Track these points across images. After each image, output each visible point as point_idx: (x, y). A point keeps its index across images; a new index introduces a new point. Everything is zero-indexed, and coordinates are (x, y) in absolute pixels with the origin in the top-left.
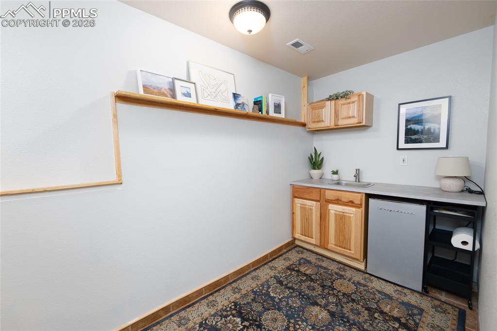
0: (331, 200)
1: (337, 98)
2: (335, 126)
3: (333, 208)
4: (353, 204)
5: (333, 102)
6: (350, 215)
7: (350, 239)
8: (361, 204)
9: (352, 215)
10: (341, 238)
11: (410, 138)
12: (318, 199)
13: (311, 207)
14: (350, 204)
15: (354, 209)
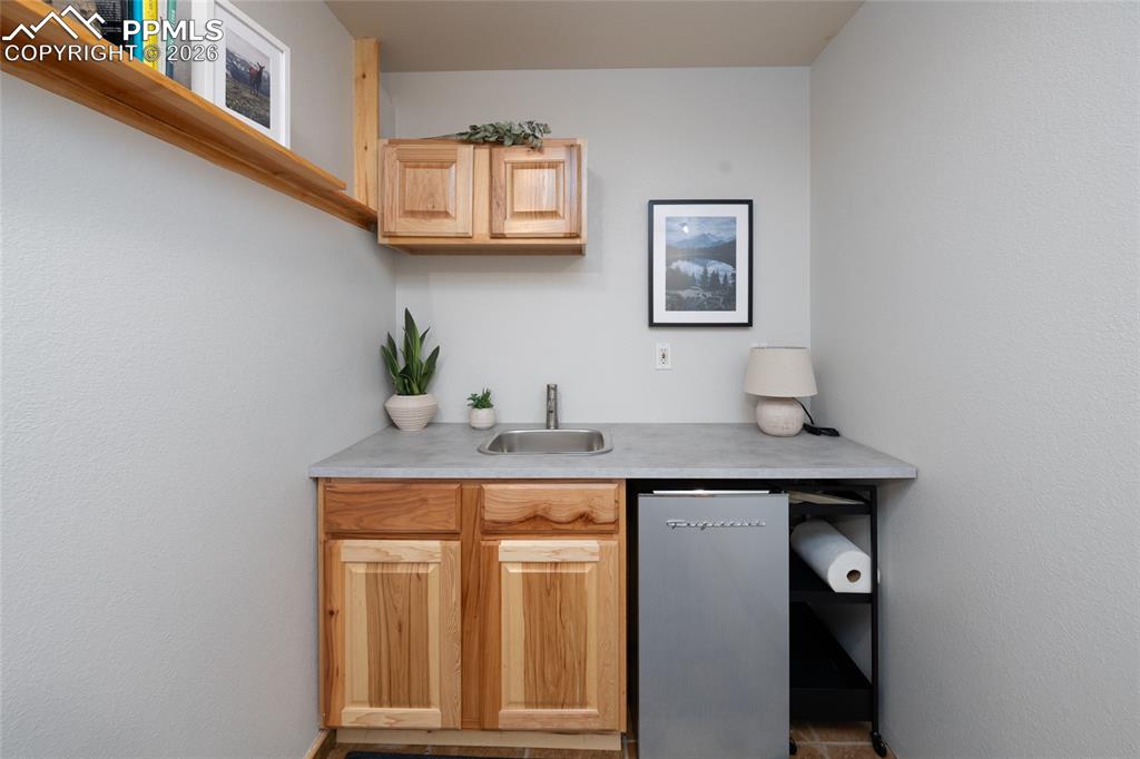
0: (510, 523)
1: (499, 143)
2: (494, 237)
3: (516, 553)
4: (591, 527)
5: (483, 152)
6: (578, 570)
7: (583, 662)
8: (616, 522)
9: (587, 569)
10: (548, 670)
11: (679, 297)
12: (453, 527)
13: (422, 570)
14: (579, 526)
15: (592, 544)
